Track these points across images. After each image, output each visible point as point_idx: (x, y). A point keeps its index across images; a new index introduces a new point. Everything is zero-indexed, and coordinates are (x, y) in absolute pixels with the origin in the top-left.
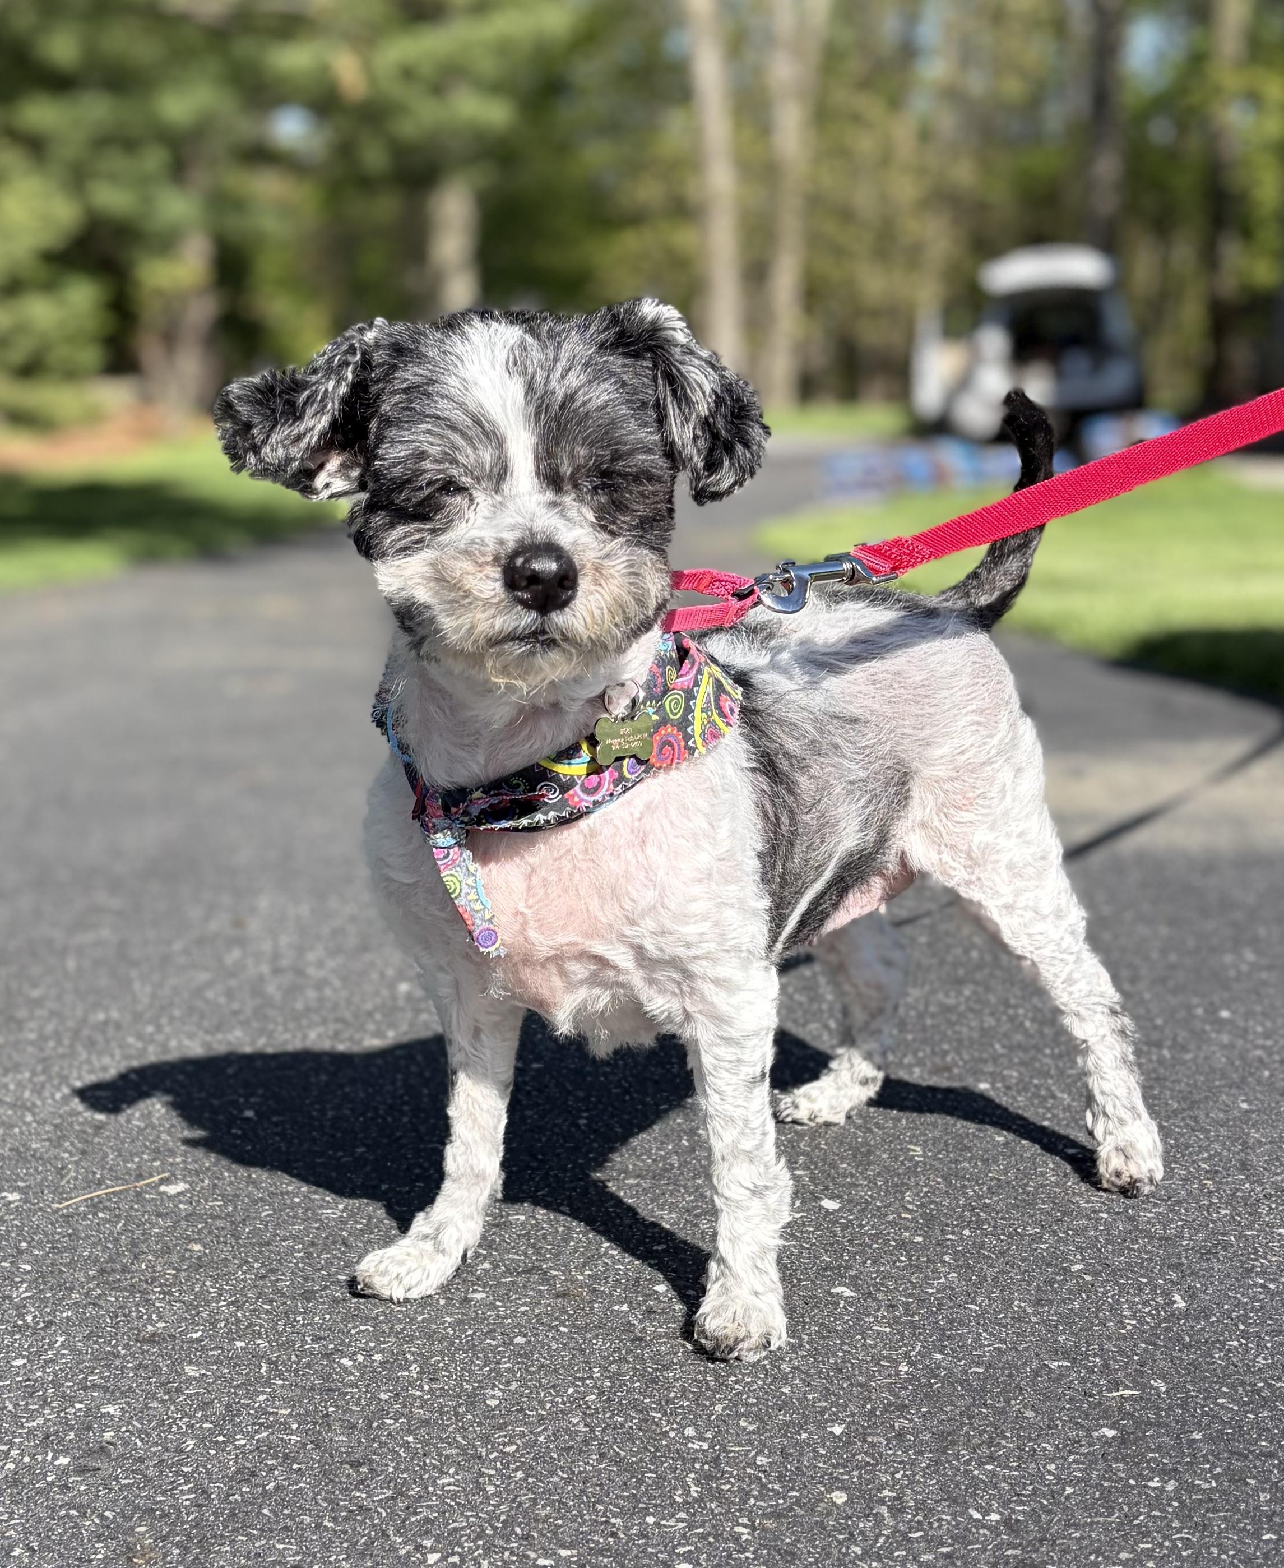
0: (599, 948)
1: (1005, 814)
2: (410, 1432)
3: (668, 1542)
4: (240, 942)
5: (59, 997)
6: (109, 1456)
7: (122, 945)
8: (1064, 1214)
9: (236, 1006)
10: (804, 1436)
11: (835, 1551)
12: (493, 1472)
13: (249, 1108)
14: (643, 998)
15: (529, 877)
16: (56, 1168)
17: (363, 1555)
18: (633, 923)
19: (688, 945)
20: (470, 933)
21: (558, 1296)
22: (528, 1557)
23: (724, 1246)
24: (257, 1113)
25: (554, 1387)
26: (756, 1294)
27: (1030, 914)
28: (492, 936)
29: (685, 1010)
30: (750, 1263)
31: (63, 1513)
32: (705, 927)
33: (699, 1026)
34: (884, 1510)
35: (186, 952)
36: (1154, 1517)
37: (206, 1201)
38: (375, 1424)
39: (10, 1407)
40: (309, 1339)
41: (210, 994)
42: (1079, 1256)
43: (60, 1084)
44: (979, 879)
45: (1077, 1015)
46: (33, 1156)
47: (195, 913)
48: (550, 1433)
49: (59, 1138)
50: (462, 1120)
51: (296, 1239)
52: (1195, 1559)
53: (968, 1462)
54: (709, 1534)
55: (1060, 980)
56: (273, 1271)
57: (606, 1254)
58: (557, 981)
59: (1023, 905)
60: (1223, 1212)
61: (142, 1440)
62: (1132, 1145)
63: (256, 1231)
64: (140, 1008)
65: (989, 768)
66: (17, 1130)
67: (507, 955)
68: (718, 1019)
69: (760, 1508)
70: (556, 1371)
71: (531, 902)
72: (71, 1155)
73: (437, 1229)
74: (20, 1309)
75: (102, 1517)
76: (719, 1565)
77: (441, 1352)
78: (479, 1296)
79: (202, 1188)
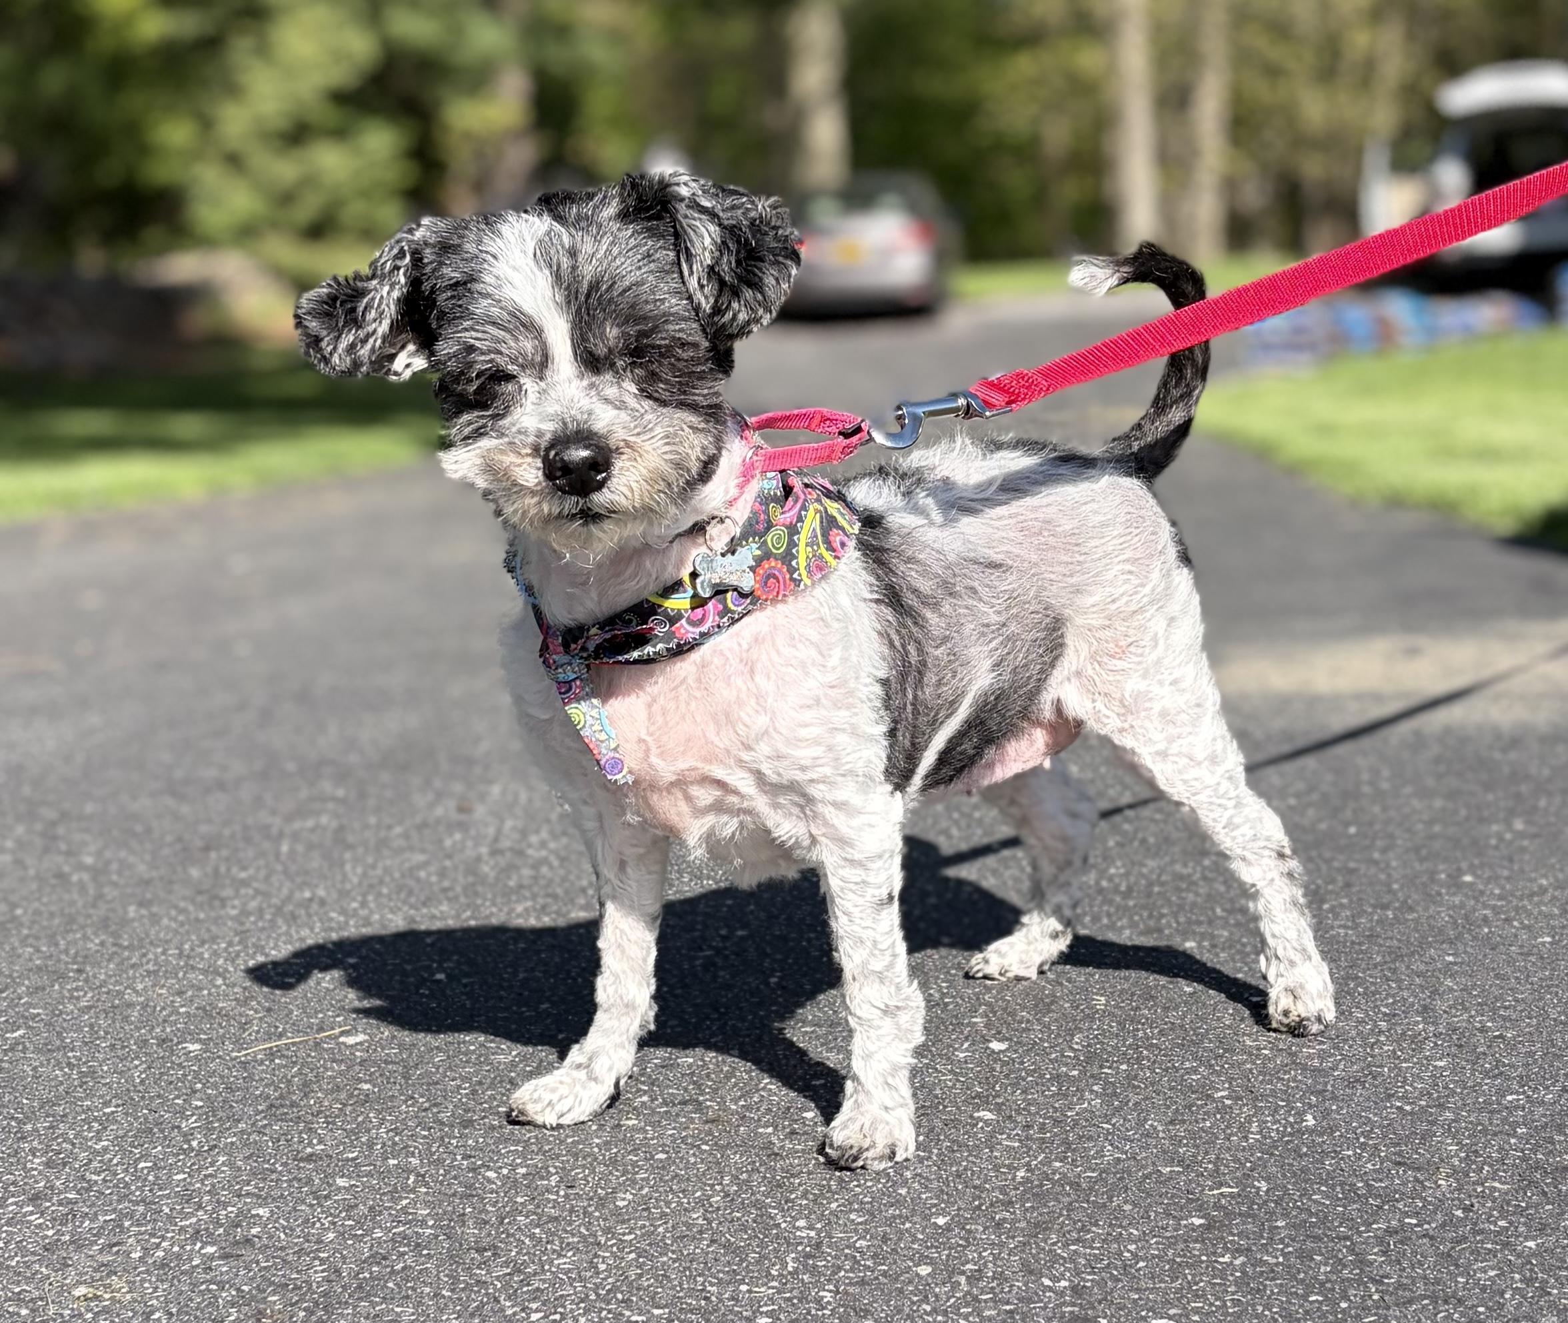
0: (719, 773)
1: (1158, 662)
2: (538, 1226)
3: (755, 1305)
4: (463, 826)
5: (267, 878)
6: (253, 1246)
7: (341, 828)
8: (1226, 1051)
9: (446, 884)
10: (908, 1225)
11: (907, 1310)
12: (607, 1254)
13: (440, 972)
14: (770, 824)
15: (650, 706)
16: (240, 1023)
17: (472, 1315)
18: (748, 748)
19: (803, 769)
20: (598, 762)
21: (707, 1122)
22: (623, 1315)
23: (857, 1065)
24: (448, 976)
25: (683, 1191)
26: (886, 1108)
27: (1185, 761)
28: (618, 764)
29: (811, 835)
30: (881, 1080)
31: (203, 1287)
32: (818, 751)
33: (824, 848)
34: (963, 1279)
35: (406, 836)
36: (1215, 1284)
37: (383, 1049)
38: (507, 1221)
39: (167, 1210)
40: (459, 1157)
41: (422, 874)
42: (1227, 1085)
43: (255, 953)
44: (1132, 727)
45: (1244, 859)
46: (218, 1013)
47: (420, 800)
48: (670, 1225)
49: (247, 998)
50: (611, 951)
51: (464, 1079)
52: (1239, 1315)
53: (1054, 1244)
54: (795, 1297)
55: (1221, 825)
56: (435, 1105)
57: (764, 1089)
58: (683, 806)
59: (1176, 752)
60: (1386, 1048)
61: (286, 1234)
62: (1302, 987)
63: (428, 1074)
64: (348, 886)
65: (1140, 617)
66: (205, 992)
67: (635, 782)
68: (843, 842)
69: (847, 1278)
70: (688, 1179)
71: (652, 729)
72: (256, 1011)
73: (590, 1059)
74: (188, 1136)
75: (238, 1290)
76: (797, 1319)
77: (584, 1166)
78: (630, 1123)
79: (381, 1039)
